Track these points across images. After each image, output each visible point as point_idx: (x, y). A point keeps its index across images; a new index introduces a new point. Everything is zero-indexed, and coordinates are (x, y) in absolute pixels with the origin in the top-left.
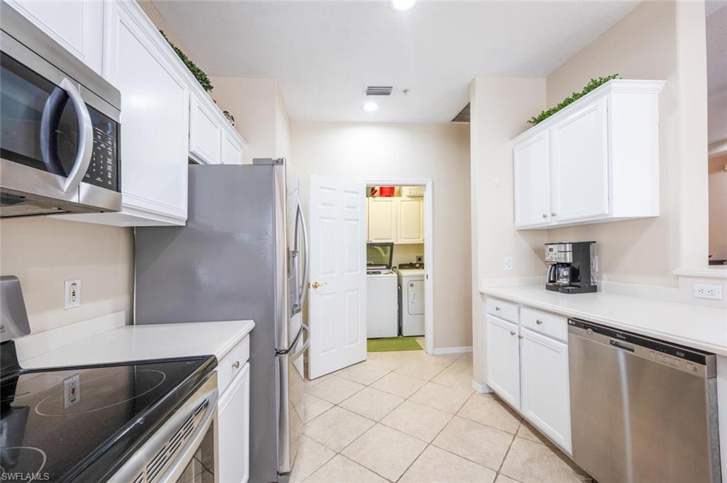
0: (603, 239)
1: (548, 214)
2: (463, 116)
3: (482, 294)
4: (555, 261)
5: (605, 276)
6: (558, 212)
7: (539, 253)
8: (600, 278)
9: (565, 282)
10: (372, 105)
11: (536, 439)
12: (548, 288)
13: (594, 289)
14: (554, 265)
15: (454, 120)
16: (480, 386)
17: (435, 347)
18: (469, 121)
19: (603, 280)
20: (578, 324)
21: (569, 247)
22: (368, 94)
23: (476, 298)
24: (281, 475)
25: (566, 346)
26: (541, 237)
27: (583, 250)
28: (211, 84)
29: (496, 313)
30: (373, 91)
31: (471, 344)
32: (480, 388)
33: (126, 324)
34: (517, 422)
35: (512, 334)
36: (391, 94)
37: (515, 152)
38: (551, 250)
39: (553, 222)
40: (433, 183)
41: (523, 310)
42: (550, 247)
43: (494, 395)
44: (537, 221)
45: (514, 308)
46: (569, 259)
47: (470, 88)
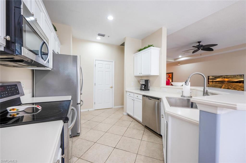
0: (151, 79)
1: (140, 73)
2: (123, 45)
3: (126, 91)
4: (142, 84)
5: (151, 87)
6: (142, 73)
7: (139, 82)
8: (150, 88)
9: (143, 88)
10: (99, 38)
11: (136, 122)
12: (140, 90)
13: (149, 90)
14: (141, 85)
15: (120, 45)
16: (125, 113)
17: (114, 106)
18: (124, 46)
19: (151, 88)
20: (144, 96)
21: (144, 81)
22: (98, 35)
23: (125, 92)
24: (78, 134)
25: (142, 101)
26: (139, 78)
27: (147, 81)
28: (57, 30)
29: (129, 95)
30: (99, 35)
31: (123, 105)
32: (125, 114)
33: (32, 97)
34: (133, 119)
35: (132, 100)
36: (105, 36)
37: (135, 58)
38: (141, 81)
39: (141, 75)
40: (115, 62)
41: (135, 94)
42: (141, 80)
43: (129, 115)
44: (138, 74)
45: (133, 94)
46: (144, 84)
47: (125, 39)
